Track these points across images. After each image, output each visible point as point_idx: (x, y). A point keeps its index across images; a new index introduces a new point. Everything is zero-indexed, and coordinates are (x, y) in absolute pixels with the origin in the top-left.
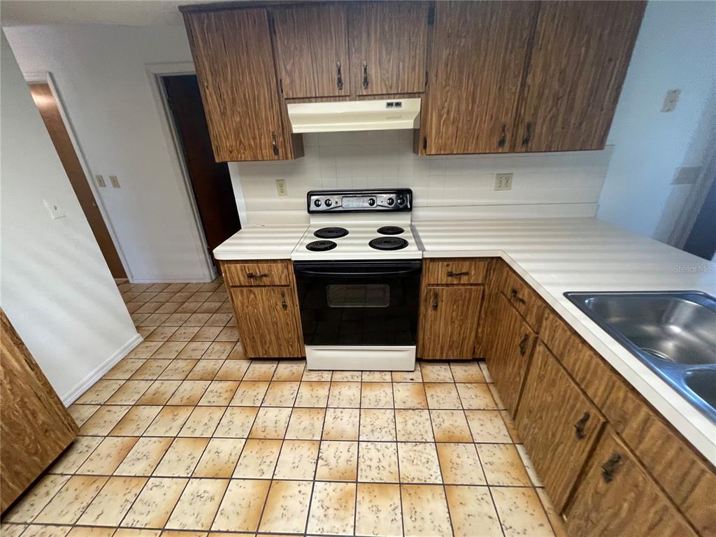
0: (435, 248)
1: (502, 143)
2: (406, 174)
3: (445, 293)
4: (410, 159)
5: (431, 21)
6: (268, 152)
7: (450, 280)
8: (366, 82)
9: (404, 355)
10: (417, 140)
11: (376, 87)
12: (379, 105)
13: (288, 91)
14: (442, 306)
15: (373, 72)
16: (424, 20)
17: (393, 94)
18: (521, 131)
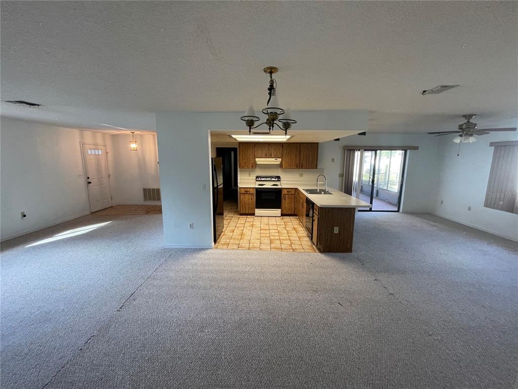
0: (284, 186)
1: (297, 167)
2: (278, 173)
3: (287, 196)
4: (280, 170)
5: (283, 146)
6: (250, 167)
7: (288, 193)
8: (271, 155)
9: (278, 212)
10: (281, 166)
11: (273, 156)
12: (273, 159)
13: (256, 156)
14: (286, 199)
15: (272, 154)
16: (281, 147)
17: (276, 157)
18: (301, 165)
